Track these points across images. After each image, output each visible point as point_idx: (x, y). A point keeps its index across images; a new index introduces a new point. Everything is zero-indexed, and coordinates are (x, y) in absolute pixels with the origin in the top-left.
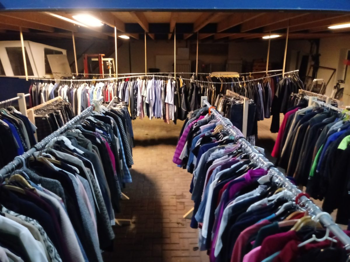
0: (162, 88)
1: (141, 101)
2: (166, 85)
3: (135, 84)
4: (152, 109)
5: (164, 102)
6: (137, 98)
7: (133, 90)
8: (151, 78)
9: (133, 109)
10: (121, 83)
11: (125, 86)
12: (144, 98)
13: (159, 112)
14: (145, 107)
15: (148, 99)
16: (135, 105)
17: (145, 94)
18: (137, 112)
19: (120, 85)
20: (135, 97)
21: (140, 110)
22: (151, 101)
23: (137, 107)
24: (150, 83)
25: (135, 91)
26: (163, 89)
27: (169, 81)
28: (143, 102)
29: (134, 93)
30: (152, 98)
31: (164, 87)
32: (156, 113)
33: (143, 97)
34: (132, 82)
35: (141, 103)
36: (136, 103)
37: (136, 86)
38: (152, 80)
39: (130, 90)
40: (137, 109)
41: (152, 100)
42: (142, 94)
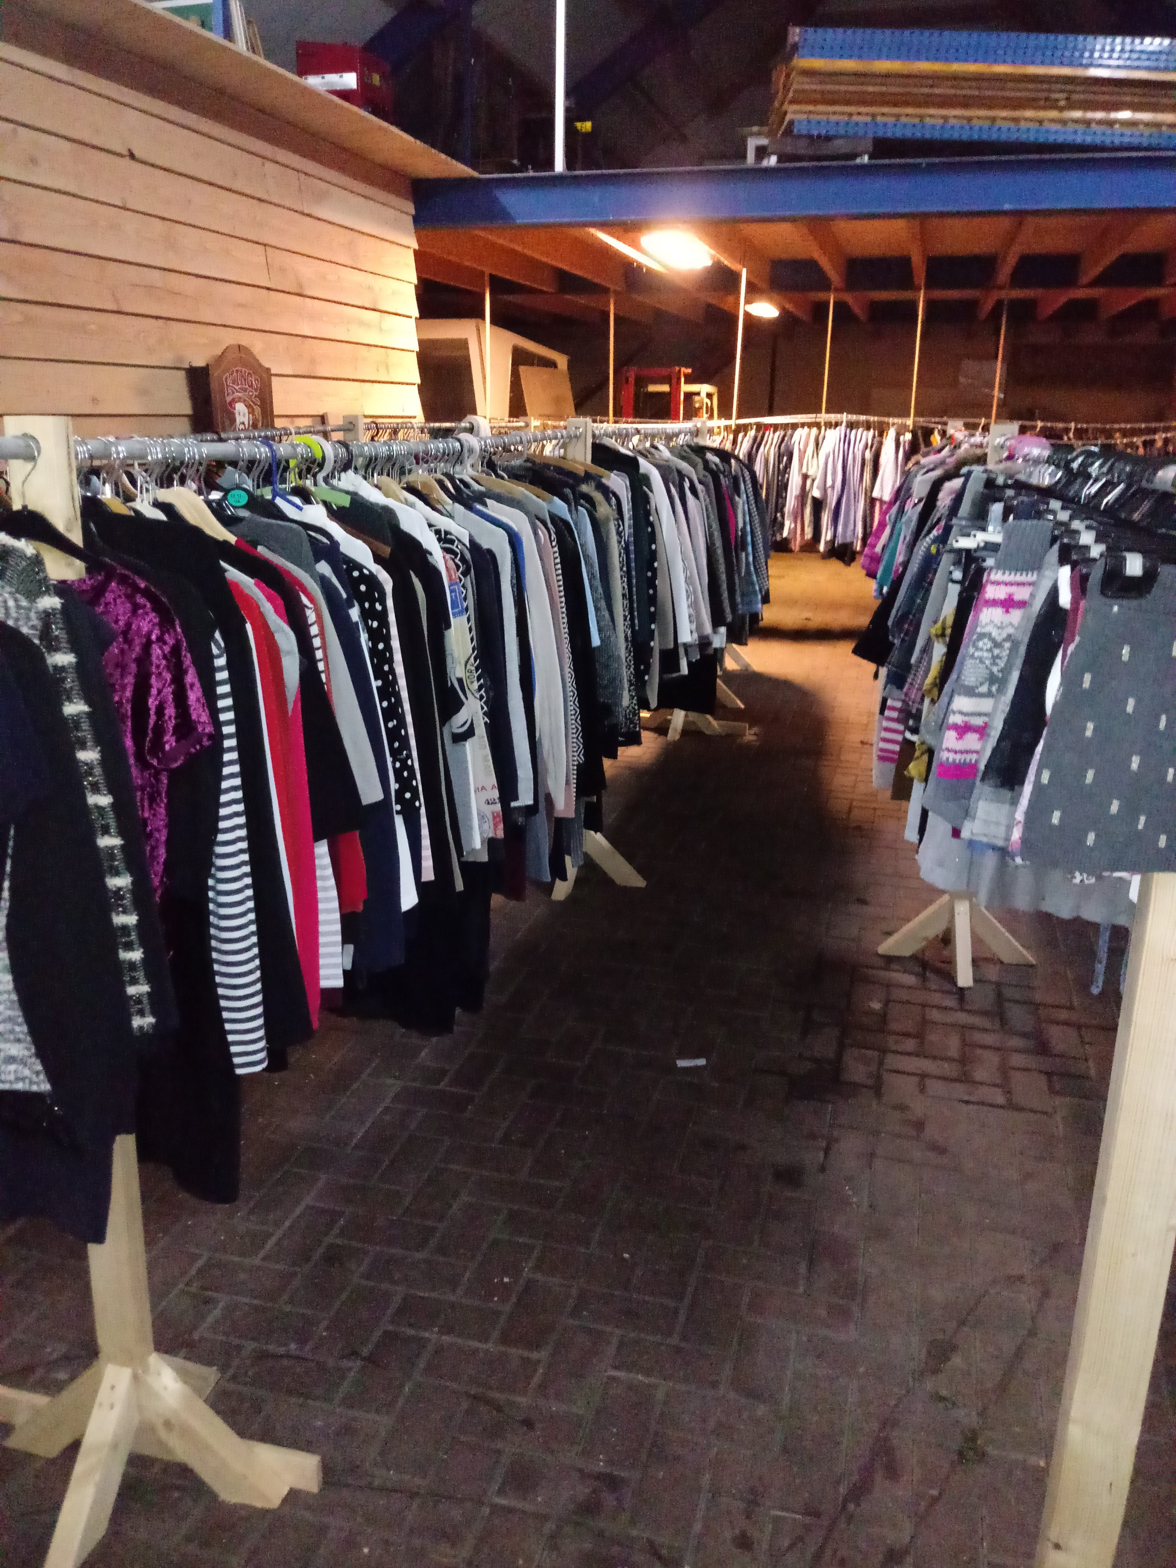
0: (868, 451)
1: (799, 489)
2: (881, 444)
3: (786, 438)
4: (831, 515)
5: (869, 494)
6: (788, 480)
7: (780, 456)
8: (837, 424)
9: (773, 515)
10: (745, 435)
11: (757, 443)
12: (809, 482)
13: (851, 527)
14: (808, 511)
15: (822, 486)
16: (780, 500)
17: (814, 469)
18: (782, 525)
19: (742, 442)
20: (783, 476)
21: (792, 518)
22: (829, 491)
23: (786, 510)
24: (832, 437)
25: (785, 458)
26: (868, 455)
27: (892, 433)
28: (803, 493)
29: (781, 466)
30: (834, 482)
31: (873, 449)
32: (840, 529)
33: (805, 477)
34: (777, 434)
35: (797, 497)
36: (782, 497)
37: (787, 445)
38: (838, 428)
39: (768, 454)
40: (783, 516)
41: (833, 487)
42: (804, 470)
